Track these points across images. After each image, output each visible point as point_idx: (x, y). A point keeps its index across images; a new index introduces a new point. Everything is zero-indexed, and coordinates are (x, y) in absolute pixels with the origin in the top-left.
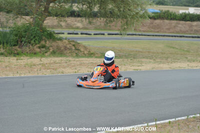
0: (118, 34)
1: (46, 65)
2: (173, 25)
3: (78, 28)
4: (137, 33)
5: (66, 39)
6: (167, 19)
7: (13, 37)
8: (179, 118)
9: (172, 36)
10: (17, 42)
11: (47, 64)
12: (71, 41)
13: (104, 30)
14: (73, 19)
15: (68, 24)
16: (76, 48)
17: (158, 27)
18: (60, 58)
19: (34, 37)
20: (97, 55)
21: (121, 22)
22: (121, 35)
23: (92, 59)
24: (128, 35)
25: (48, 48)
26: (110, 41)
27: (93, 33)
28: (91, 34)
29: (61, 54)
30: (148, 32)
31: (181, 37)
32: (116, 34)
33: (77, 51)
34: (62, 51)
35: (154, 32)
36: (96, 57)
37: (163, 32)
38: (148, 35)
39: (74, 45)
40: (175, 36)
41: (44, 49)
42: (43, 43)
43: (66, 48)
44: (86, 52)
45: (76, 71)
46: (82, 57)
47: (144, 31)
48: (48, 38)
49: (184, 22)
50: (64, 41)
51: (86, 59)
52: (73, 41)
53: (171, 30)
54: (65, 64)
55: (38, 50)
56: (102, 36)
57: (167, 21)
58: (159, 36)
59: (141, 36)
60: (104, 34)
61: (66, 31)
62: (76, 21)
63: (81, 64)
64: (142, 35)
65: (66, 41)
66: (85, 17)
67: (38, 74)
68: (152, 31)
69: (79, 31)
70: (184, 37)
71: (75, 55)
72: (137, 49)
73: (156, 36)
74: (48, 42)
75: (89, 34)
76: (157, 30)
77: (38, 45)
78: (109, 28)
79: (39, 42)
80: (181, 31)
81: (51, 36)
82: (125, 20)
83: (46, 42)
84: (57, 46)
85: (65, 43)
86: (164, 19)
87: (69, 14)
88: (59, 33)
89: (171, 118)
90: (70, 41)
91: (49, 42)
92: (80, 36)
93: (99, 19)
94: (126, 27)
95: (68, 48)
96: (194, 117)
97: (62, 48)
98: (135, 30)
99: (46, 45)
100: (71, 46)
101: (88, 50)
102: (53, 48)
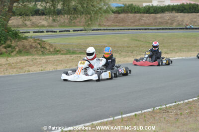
0: (83, 30)
1: (13, 65)
2: (138, 18)
3: (43, 26)
4: (102, 28)
5: (31, 38)
6: (131, 12)
8: (145, 111)
9: (137, 29)
12: (36, 40)
13: (69, 26)
14: (38, 17)
15: (33, 23)
16: (41, 46)
18: (27, 57)
20: (62, 52)
21: (85, 18)
22: (85, 30)
23: (58, 56)
24: (93, 30)
25: (14, 48)
26: (75, 37)
27: (58, 31)
28: (56, 32)
29: (27, 53)
30: (112, 26)
31: (146, 29)
32: (81, 30)
33: (43, 49)
34: (28, 50)
35: (119, 26)
36: (63, 54)
37: (128, 26)
38: (113, 30)
39: (39, 44)
40: (140, 29)
41: (10, 49)
42: (8, 42)
43: (31, 47)
44: (51, 50)
45: (42, 69)
46: (49, 54)
47: (109, 26)
48: (13, 38)
49: (148, 14)
50: (30, 39)
51: (52, 56)
52: (39, 40)
53: (136, 23)
54: (31, 63)
55: (4, 50)
56: (68, 33)
57: (131, 15)
58: (124, 30)
59: (106, 31)
60: (69, 31)
61: (32, 30)
62: (41, 20)
63: (47, 62)
64: (107, 30)
65: (32, 40)
66: (49, 15)
67: (4, 74)
68: (116, 26)
69: (44, 29)
70: (148, 29)
71: (41, 53)
72: (103, 44)
73: (121, 30)
74: (13, 41)
75: (54, 32)
77: (4, 45)
78: (73, 24)
79: (5, 42)
80: (146, 24)
81: (16, 35)
82: (89, 16)
83: (11, 41)
84: (23, 45)
85: (30, 41)
86: (128, 13)
87: (33, 13)
88: (24, 33)
89: (137, 111)
90: (35, 39)
91: (15, 41)
92: (45, 34)
93: (63, 16)
94: (90, 23)
95: (34, 47)
96: (160, 108)
97: (28, 47)
98: (100, 25)
99: (12, 44)
100: (36, 44)
101: (54, 48)
102: (19, 48)
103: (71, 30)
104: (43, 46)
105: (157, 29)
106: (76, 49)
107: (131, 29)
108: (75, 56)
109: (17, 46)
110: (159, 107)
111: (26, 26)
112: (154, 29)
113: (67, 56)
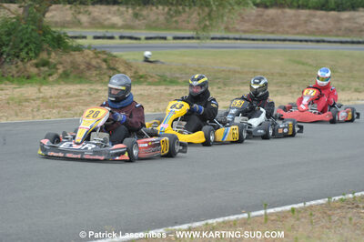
0: (192, 38)
1: (50, 100)
2: (302, 18)
3: (113, 26)
4: (231, 35)
5: (89, 48)
6: (291, 6)
8: (313, 203)
9: (301, 41)
11: (51, 98)
12: (99, 53)
13: (167, 28)
14: (103, 8)
15: (94, 19)
16: (108, 65)
17: (273, 22)
18: (79, 87)
19: (27, 44)
20: (150, 80)
21: (199, 14)
22: (198, 38)
23: (141, 87)
24: (213, 39)
25: (55, 67)
26: (178, 51)
27: (143, 37)
28: (139, 39)
29: (80, 77)
30: (252, 32)
31: (318, 41)
32: (189, 38)
33: (111, 72)
34: (82, 72)
35: (265, 32)
36: (150, 84)
37: (283, 33)
38: (253, 40)
39: (105, 61)
40: (306, 41)
41: (46, 69)
42: (44, 56)
43: (89, 66)
44: (129, 74)
47: (245, 32)
48: (54, 47)
49: (323, 12)
50: (87, 51)
52: (104, 53)
53: (299, 29)
54: (88, 98)
55: (34, 70)
56: (163, 41)
57: (290, 12)
58: (275, 40)
59: (239, 41)
60: (165, 38)
61: (90, 33)
62: (109, 13)
64: (240, 39)
65: (91, 53)
66: (126, 4)
67: (34, 117)
68: (259, 32)
69: (116, 33)
70: (324, 41)
72: (231, 67)
73: (269, 40)
74: (53, 54)
75: (136, 39)
76: (271, 29)
77: (34, 61)
78: (174, 25)
79: (37, 55)
80: (318, 31)
81: (59, 42)
82: (206, 9)
83: (49, 54)
84: (72, 62)
85: (87, 55)
86: (284, 7)
88: (76, 37)
89: (297, 203)
90: (97, 52)
91: (56, 54)
92: (117, 42)
93: (154, 8)
94: (207, 23)
95: (94, 67)
96: (341, 199)
97: (83, 67)
98: (227, 29)
99: (50, 60)
100: (99, 61)
101: (133, 70)
102: (64, 67)
103: (169, 37)
104: (112, 66)
105: (341, 42)
106: (178, 75)
107: (290, 40)
108: (175, 88)
109: (61, 63)
110: (341, 197)
111: (79, 24)
112: (335, 42)
113: (159, 87)
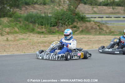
7: (53, 20)
10: (57, 23)
16: (100, 28)
19: (68, 20)
20: (115, 33)
25: (78, 28)
29: (88, 32)
33: (101, 30)
34: (89, 30)
39: (99, 26)
41: (75, 29)
42: (75, 24)
43: (92, 28)
44: (107, 31)
48: (79, 20)
50: (92, 22)
71: (98, 33)
74: (79, 23)
77: (71, 26)
79: (72, 24)
81: (83, 19)
83: (77, 23)
85: (92, 24)
91: (80, 23)
95: (94, 28)
97: (90, 28)
99: (78, 25)
100: (96, 26)
101: (109, 29)
102: (82, 28)
104: (101, 28)
109: (81, 27)
